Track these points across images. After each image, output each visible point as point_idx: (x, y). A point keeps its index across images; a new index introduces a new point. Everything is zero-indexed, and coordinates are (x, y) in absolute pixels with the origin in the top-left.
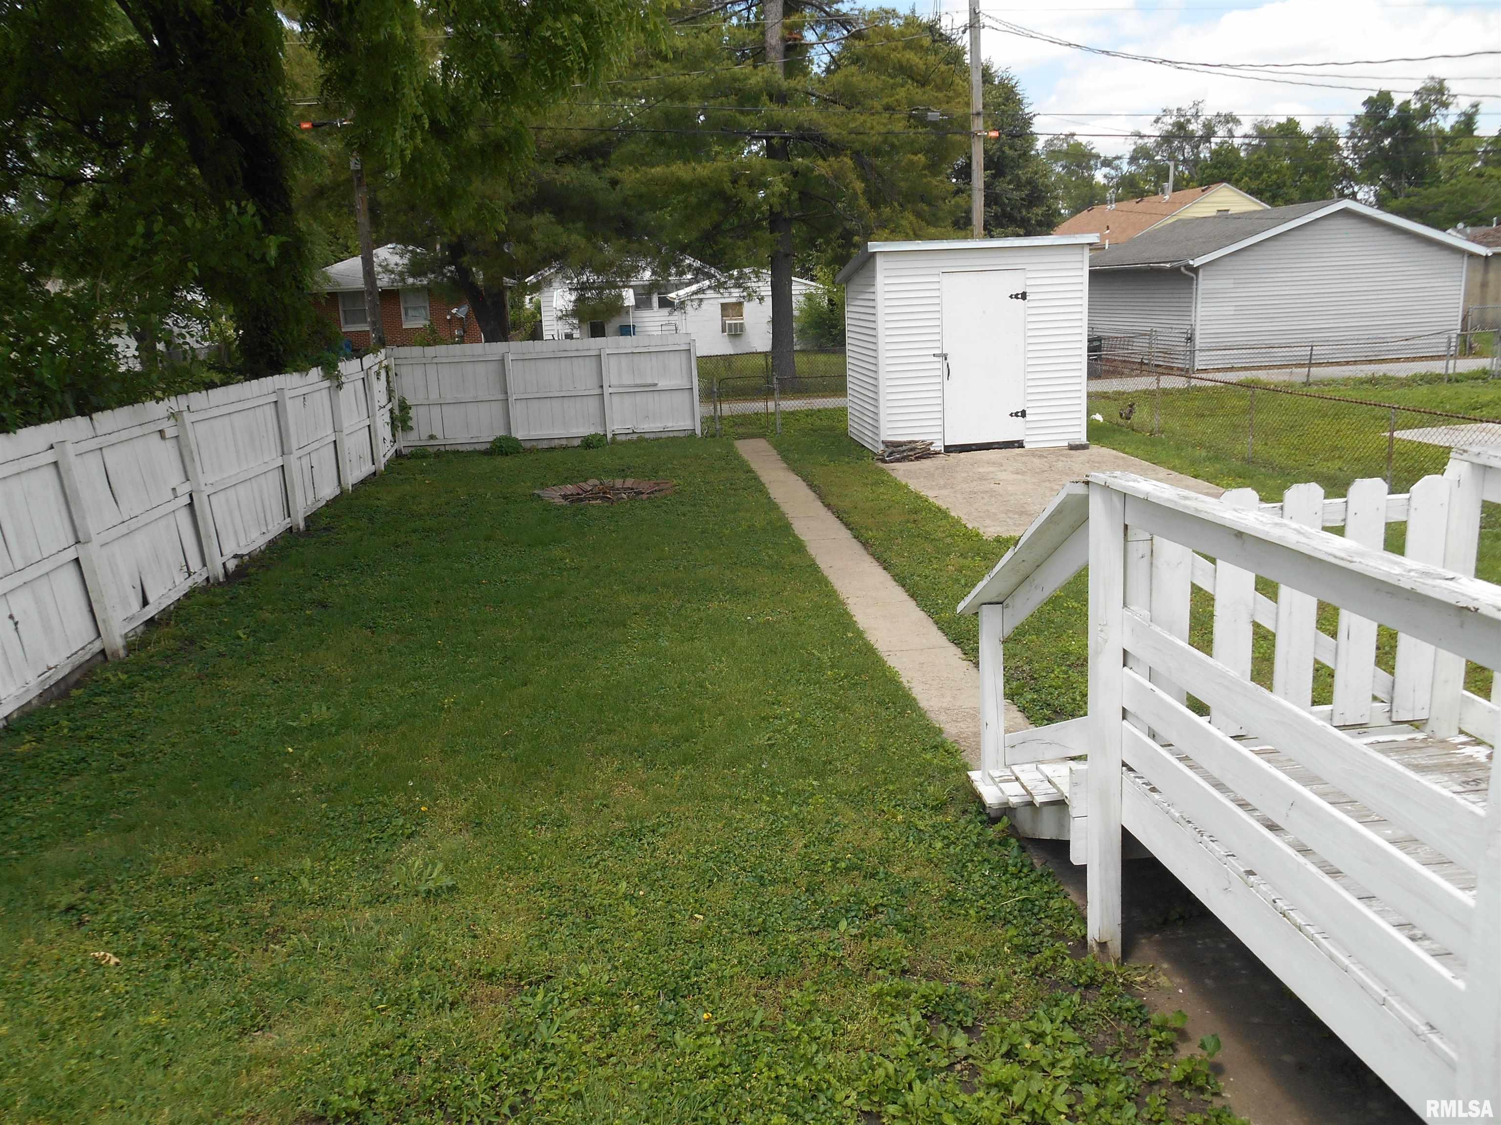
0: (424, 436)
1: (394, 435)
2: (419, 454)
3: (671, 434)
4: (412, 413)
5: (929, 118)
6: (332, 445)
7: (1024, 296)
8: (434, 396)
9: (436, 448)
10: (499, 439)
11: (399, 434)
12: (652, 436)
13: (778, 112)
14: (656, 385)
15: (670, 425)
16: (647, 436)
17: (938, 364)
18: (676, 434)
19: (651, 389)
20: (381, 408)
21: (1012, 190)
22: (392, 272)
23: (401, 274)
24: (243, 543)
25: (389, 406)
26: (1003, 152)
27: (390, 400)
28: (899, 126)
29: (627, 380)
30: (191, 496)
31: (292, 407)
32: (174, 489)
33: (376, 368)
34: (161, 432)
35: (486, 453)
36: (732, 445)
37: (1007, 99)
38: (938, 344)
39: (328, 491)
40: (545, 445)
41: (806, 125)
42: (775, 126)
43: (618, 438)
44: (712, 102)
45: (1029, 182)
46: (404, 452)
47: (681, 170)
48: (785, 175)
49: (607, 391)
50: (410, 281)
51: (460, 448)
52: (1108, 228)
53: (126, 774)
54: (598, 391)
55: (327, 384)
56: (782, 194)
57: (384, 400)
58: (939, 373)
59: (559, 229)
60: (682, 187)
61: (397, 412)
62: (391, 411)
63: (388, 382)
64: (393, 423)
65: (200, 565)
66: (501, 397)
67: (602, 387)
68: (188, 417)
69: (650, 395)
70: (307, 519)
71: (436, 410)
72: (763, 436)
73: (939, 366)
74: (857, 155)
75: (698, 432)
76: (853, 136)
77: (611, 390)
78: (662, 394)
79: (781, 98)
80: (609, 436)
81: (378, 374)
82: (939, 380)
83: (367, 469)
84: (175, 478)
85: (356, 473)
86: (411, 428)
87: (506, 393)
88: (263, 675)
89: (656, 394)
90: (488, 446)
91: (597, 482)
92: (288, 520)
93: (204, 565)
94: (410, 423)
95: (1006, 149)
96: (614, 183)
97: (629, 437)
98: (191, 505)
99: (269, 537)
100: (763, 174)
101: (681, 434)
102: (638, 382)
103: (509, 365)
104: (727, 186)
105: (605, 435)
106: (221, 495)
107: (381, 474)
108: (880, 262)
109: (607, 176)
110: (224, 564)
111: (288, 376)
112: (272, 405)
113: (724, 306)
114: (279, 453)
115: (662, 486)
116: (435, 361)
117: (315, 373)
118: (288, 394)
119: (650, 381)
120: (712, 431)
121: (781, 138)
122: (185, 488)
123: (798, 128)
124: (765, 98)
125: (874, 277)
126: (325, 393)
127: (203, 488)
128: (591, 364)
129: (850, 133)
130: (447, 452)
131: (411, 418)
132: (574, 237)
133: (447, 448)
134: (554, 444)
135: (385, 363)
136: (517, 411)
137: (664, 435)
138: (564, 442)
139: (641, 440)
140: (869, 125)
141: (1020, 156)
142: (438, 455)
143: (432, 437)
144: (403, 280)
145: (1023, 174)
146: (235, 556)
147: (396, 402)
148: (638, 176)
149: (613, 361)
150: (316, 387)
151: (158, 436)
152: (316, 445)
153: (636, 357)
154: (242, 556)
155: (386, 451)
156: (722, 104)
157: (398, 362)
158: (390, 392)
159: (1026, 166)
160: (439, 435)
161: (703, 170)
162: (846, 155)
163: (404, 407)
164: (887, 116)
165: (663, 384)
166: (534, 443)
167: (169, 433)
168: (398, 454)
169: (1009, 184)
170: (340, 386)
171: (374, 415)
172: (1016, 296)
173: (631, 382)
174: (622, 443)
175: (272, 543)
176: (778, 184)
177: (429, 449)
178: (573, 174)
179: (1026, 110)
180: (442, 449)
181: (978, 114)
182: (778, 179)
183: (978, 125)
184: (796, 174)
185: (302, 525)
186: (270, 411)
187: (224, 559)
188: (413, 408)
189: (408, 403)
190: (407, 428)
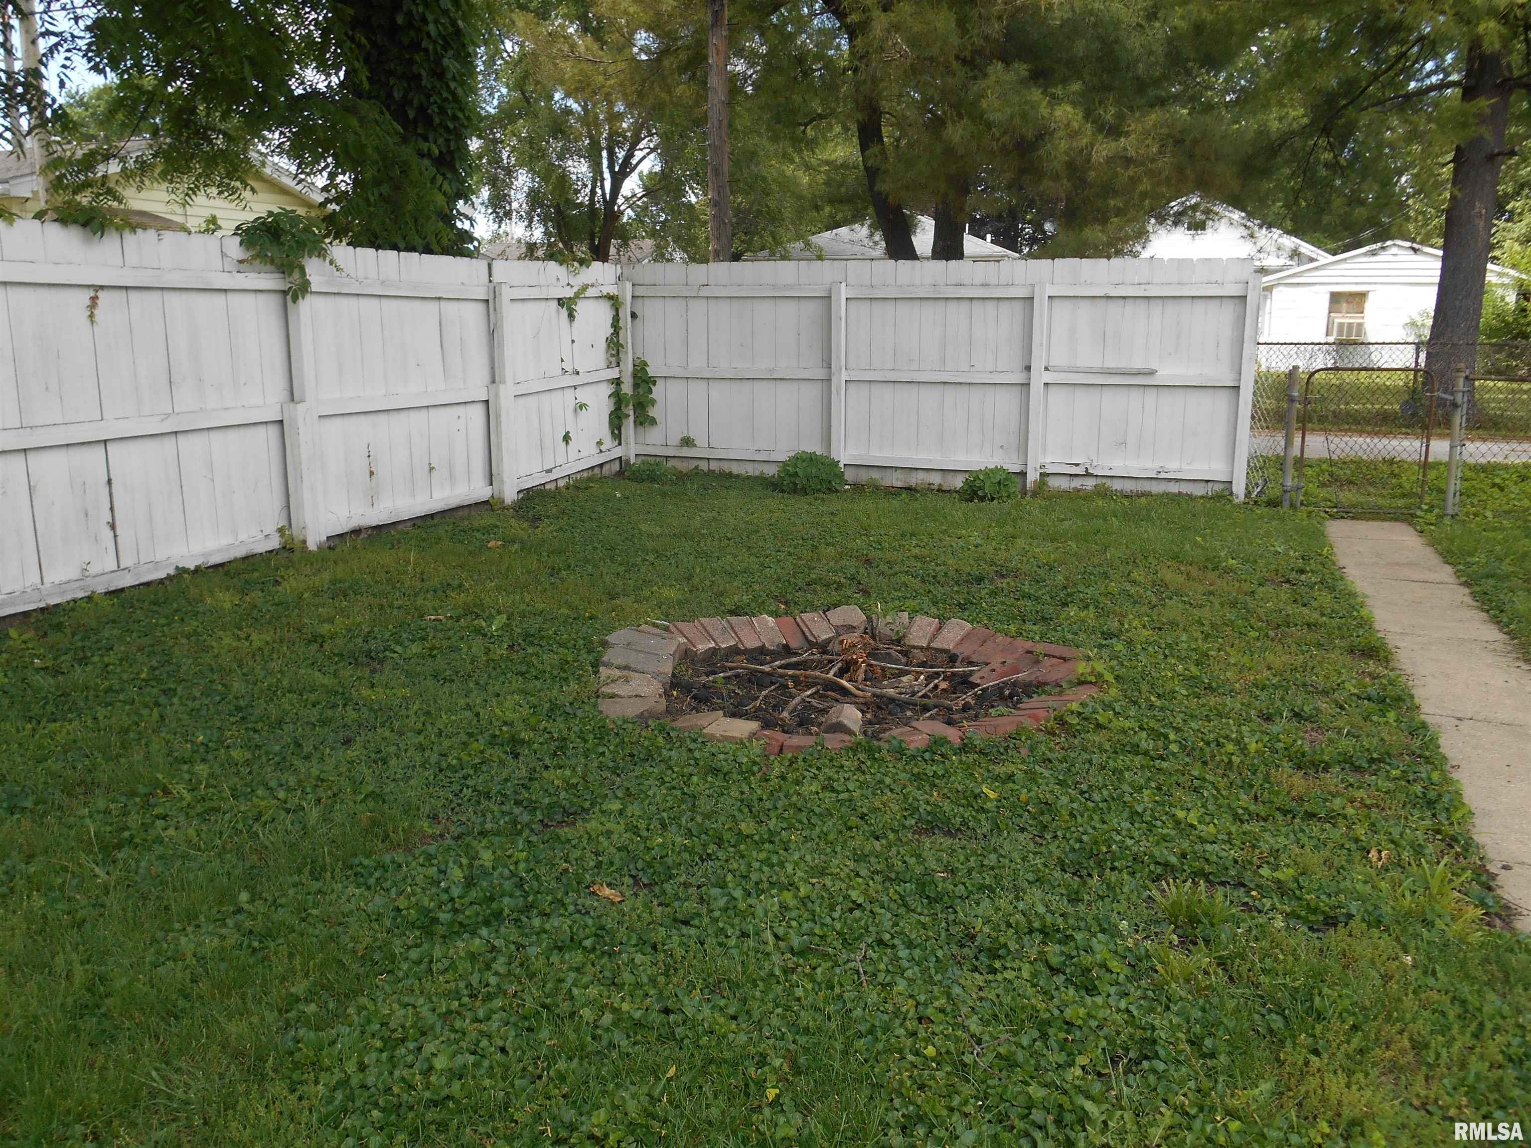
0: (675, 439)
1: (613, 431)
3: (1174, 488)
4: (657, 392)
8: (697, 364)
9: (693, 464)
10: (804, 460)
11: (627, 429)
12: (1129, 486)
14: (1151, 373)
15: (1173, 465)
16: (1117, 485)
18: (1185, 488)
19: (1140, 381)
20: (561, 372)
25: (610, 373)
27: (611, 363)
29: (1089, 358)
35: (773, 485)
36: (1319, 536)
40: (896, 480)
43: (1053, 483)
46: (630, 464)
49: (1039, 377)
51: (736, 469)
54: (1018, 377)
55: (269, 281)
57: (581, 358)
61: (627, 388)
62: (610, 384)
63: (612, 326)
64: (616, 407)
66: (819, 373)
67: (1028, 368)
69: (1136, 394)
71: (698, 388)
72: (1407, 517)
75: (1239, 489)
77: (1048, 377)
78: (1165, 395)
80: (1032, 476)
86: (653, 422)
87: (828, 364)
89: (1151, 395)
94: (652, 412)
97: (1076, 483)
101: (1199, 491)
102: (1112, 363)
103: (840, 307)
105: (1023, 474)
113: (1335, 297)
115: (1049, 671)
116: (705, 292)
119: (1138, 364)
120: (1274, 492)
126: (271, 304)
128: (1010, 315)
130: (709, 473)
131: (653, 402)
133: (714, 466)
134: (914, 480)
135: (610, 290)
136: (847, 405)
137: (1156, 488)
138: (936, 480)
139: (1102, 492)
143: (687, 442)
147: (628, 367)
149: (1062, 311)
153: (1114, 308)
157: (640, 291)
158: (615, 345)
160: (701, 441)
163: (642, 379)
165: (1167, 373)
166: (875, 475)
168: (619, 469)
173: (1095, 363)
177: (679, 464)
180: (704, 466)
188: (659, 382)
189: (651, 371)
190: (644, 420)
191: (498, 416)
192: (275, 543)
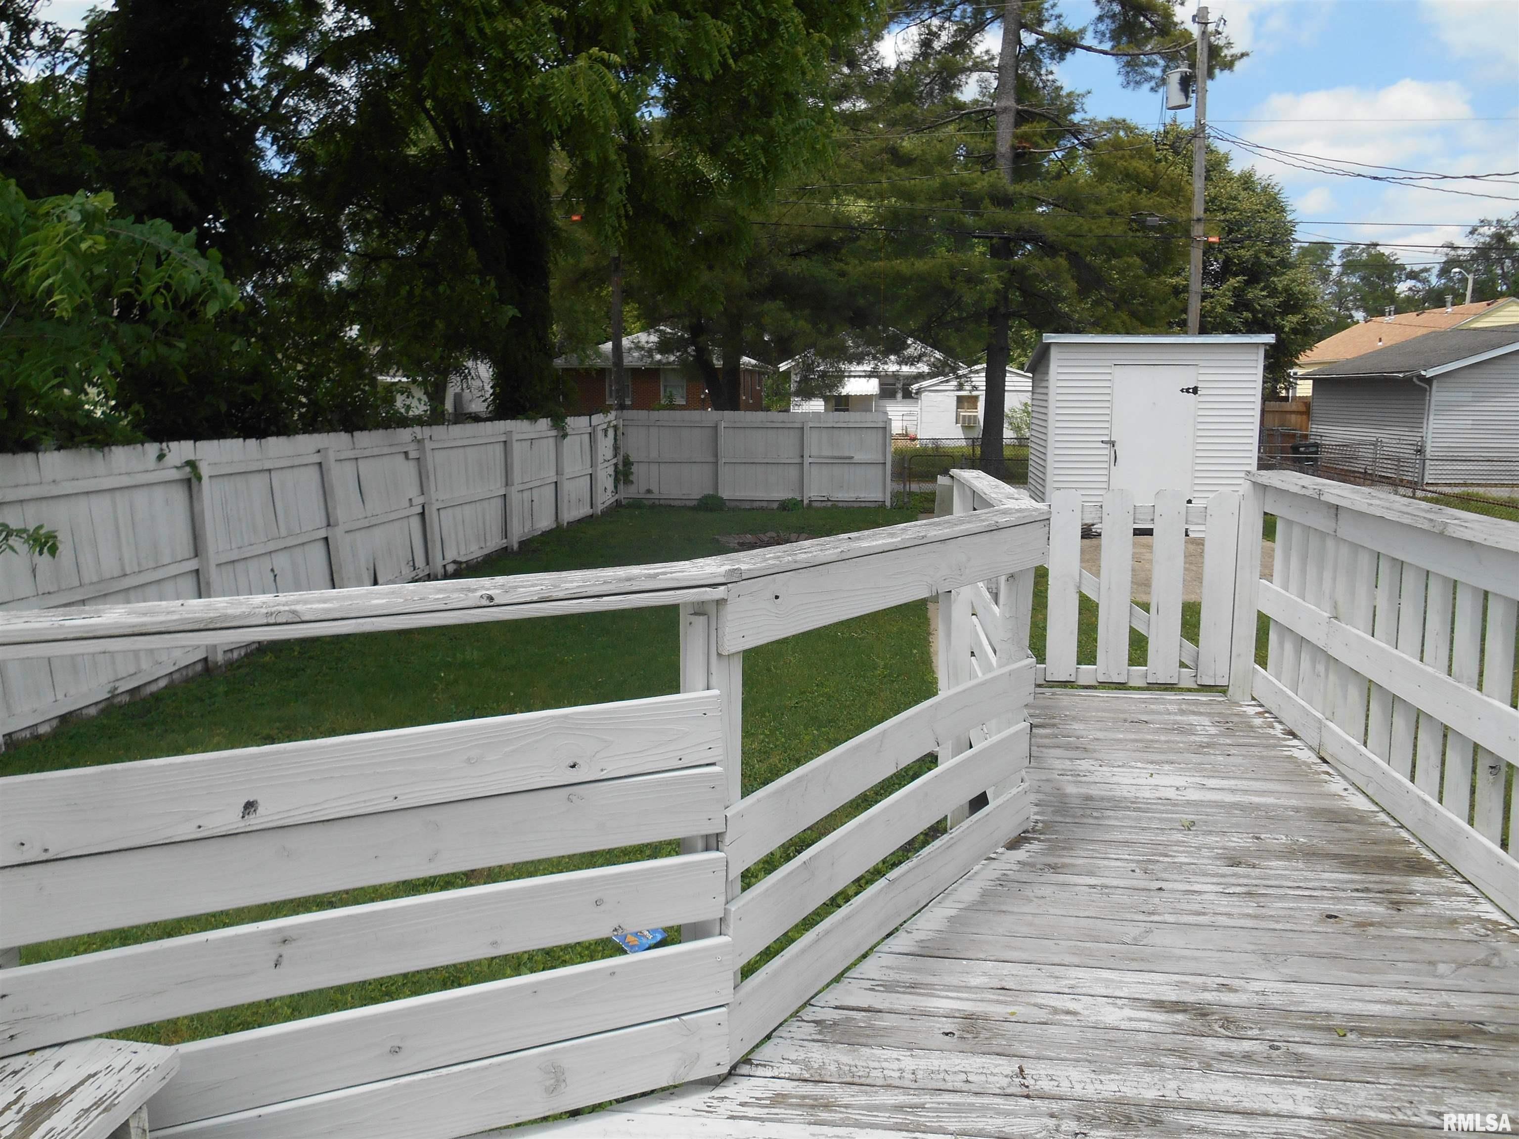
0: (643, 489)
1: (616, 487)
2: (636, 505)
3: (863, 505)
4: (634, 469)
5: (1148, 223)
6: (553, 486)
7: (1195, 390)
8: (654, 455)
9: (651, 502)
10: (706, 497)
11: (621, 486)
12: (845, 504)
13: (1000, 214)
14: (852, 458)
15: (862, 496)
16: (840, 504)
17: (1106, 451)
18: (867, 504)
19: (847, 461)
20: (605, 461)
21: (1267, 296)
22: (642, 348)
23: (650, 351)
24: (462, 553)
25: (614, 461)
26: (1259, 258)
27: (615, 456)
28: (1119, 229)
29: (827, 452)
30: (423, 507)
31: (517, 448)
32: (410, 500)
33: (605, 426)
34: (406, 453)
35: (694, 509)
37: (1269, 206)
38: (1106, 432)
39: (545, 522)
40: (747, 506)
41: (1026, 227)
42: (998, 227)
43: (815, 504)
44: (938, 204)
45: (1287, 289)
46: (624, 502)
47: (901, 265)
48: (1001, 273)
49: (807, 460)
50: (658, 357)
51: (672, 503)
52: (1380, 340)
53: (328, 678)
54: (798, 460)
55: (554, 433)
56: (997, 291)
57: (609, 454)
58: (1106, 459)
59: (788, 315)
60: (901, 280)
61: (620, 467)
62: (616, 465)
63: (615, 439)
64: (616, 476)
65: (424, 564)
66: (712, 459)
67: (802, 456)
68: (428, 445)
69: (846, 466)
70: (522, 543)
71: (654, 468)
73: (1106, 452)
74: (1074, 258)
75: (888, 504)
76: (1071, 238)
77: (810, 460)
78: (857, 466)
79: (1004, 201)
80: (806, 502)
81: (606, 431)
82: (1106, 465)
83: (584, 511)
84: (413, 491)
85: (573, 513)
86: (632, 482)
87: (717, 456)
88: (444, 635)
89: (852, 467)
90: (695, 503)
91: (774, 535)
92: (505, 541)
93: (428, 564)
94: (631, 478)
95: (1263, 257)
96: (843, 274)
97: (824, 504)
98: (422, 514)
99: (486, 551)
100: (983, 271)
101: (873, 506)
102: (836, 454)
103: (722, 431)
104: (946, 282)
105: (802, 501)
106: (450, 511)
107: (597, 517)
108: (1054, 353)
109: (837, 268)
110: (444, 566)
111: (519, 422)
112: (502, 444)
113: (960, 399)
114: (504, 484)
116: (658, 423)
117: (544, 424)
118: (516, 437)
119: (847, 454)
120: (900, 503)
121: (1000, 238)
122: (420, 500)
123: (1017, 231)
124: (987, 201)
125: (1048, 366)
126: (552, 441)
127: (433, 501)
128: (794, 435)
129: (1068, 236)
130: (660, 505)
131: (632, 473)
132: (801, 323)
133: (662, 502)
134: (755, 505)
135: (614, 423)
136: (725, 473)
137: (856, 505)
138: (765, 504)
139: (835, 508)
140: (1086, 228)
141: (1278, 263)
142: (653, 507)
143: (649, 491)
144: (651, 356)
145: (1279, 282)
146: (454, 562)
147: (620, 458)
148: (861, 269)
149: (815, 433)
150: (543, 435)
151: (403, 456)
152: (538, 483)
153: (836, 432)
154: (461, 563)
155: (605, 498)
156: (948, 206)
157: (626, 423)
158: (616, 448)
159: (1284, 273)
160: (655, 489)
161: (922, 265)
162: (1061, 256)
163: (627, 463)
164: (1109, 220)
165: (858, 457)
166: (738, 504)
167: (413, 454)
168: (618, 504)
169: (1262, 290)
170: (565, 436)
171: (597, 466)
172: (1187, 391)
173: (829, 454)
174: (817, 509)
175: (488, 556)
176: (994, 280)
177: (645, 502)
178: (804, 266)
179: (1289, 218)
180: (657, 502)
181: (1199, 220)
182: (995, 276)
183: (1198, 230)
184: (1013, 272)
185: (516, 546)
186: (499, 448)
187: (445, 562)
188: (635, 464)
189: (631, 459)
190: (628, 482)
191: (596, 479)
192: (554, 526)
